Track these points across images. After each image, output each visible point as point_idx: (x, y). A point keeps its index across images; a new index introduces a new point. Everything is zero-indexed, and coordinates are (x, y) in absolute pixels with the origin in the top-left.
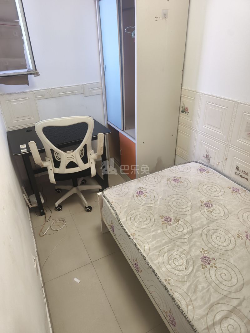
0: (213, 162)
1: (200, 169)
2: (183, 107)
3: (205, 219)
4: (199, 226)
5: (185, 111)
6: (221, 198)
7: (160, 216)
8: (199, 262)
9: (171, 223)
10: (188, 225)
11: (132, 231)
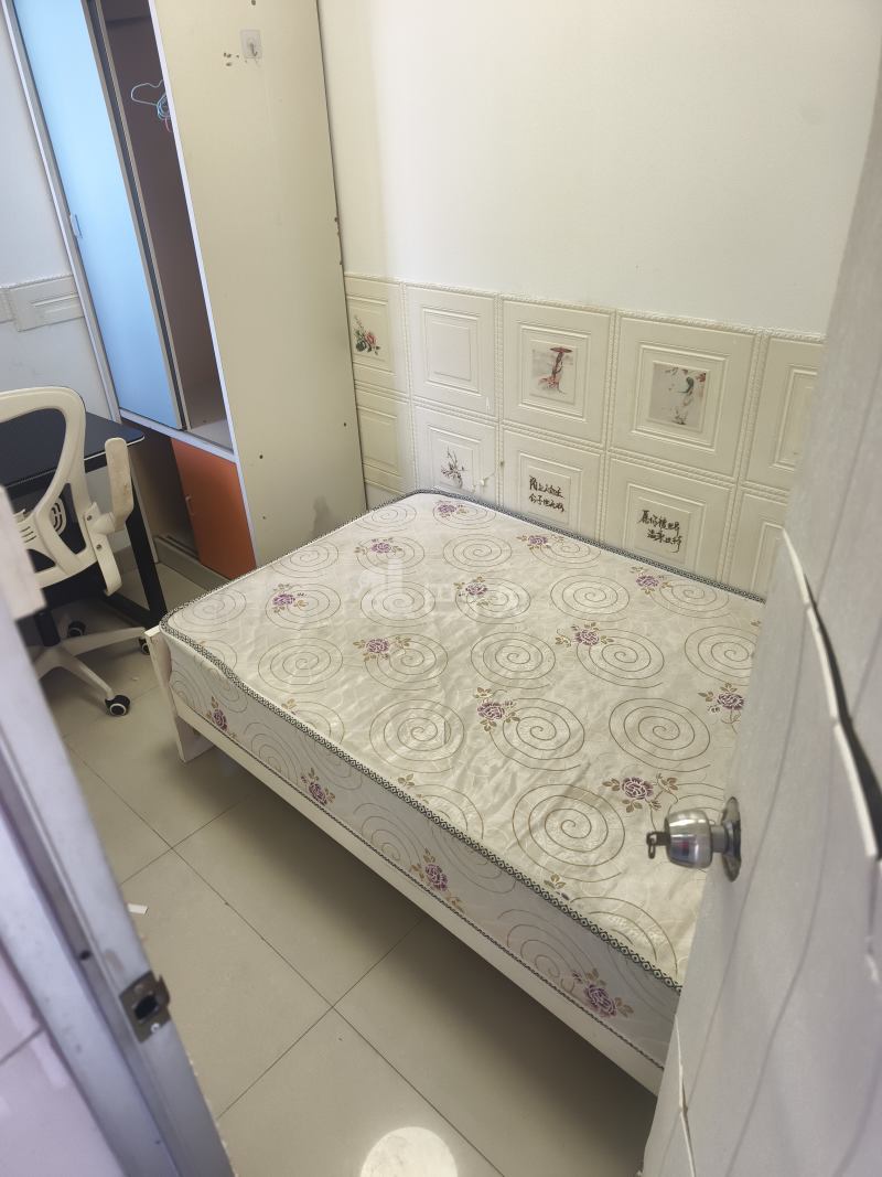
0: (471, 481)
1: (440, 509)
2: (358, 333)
3: (474, 623)
4: (460, 643)
5: (366, 343)
6: (506, 566)
7: (355, 644)
8: (477, 720)
9: (388, 652)
10: (433, 646)
11: (285, 697)
